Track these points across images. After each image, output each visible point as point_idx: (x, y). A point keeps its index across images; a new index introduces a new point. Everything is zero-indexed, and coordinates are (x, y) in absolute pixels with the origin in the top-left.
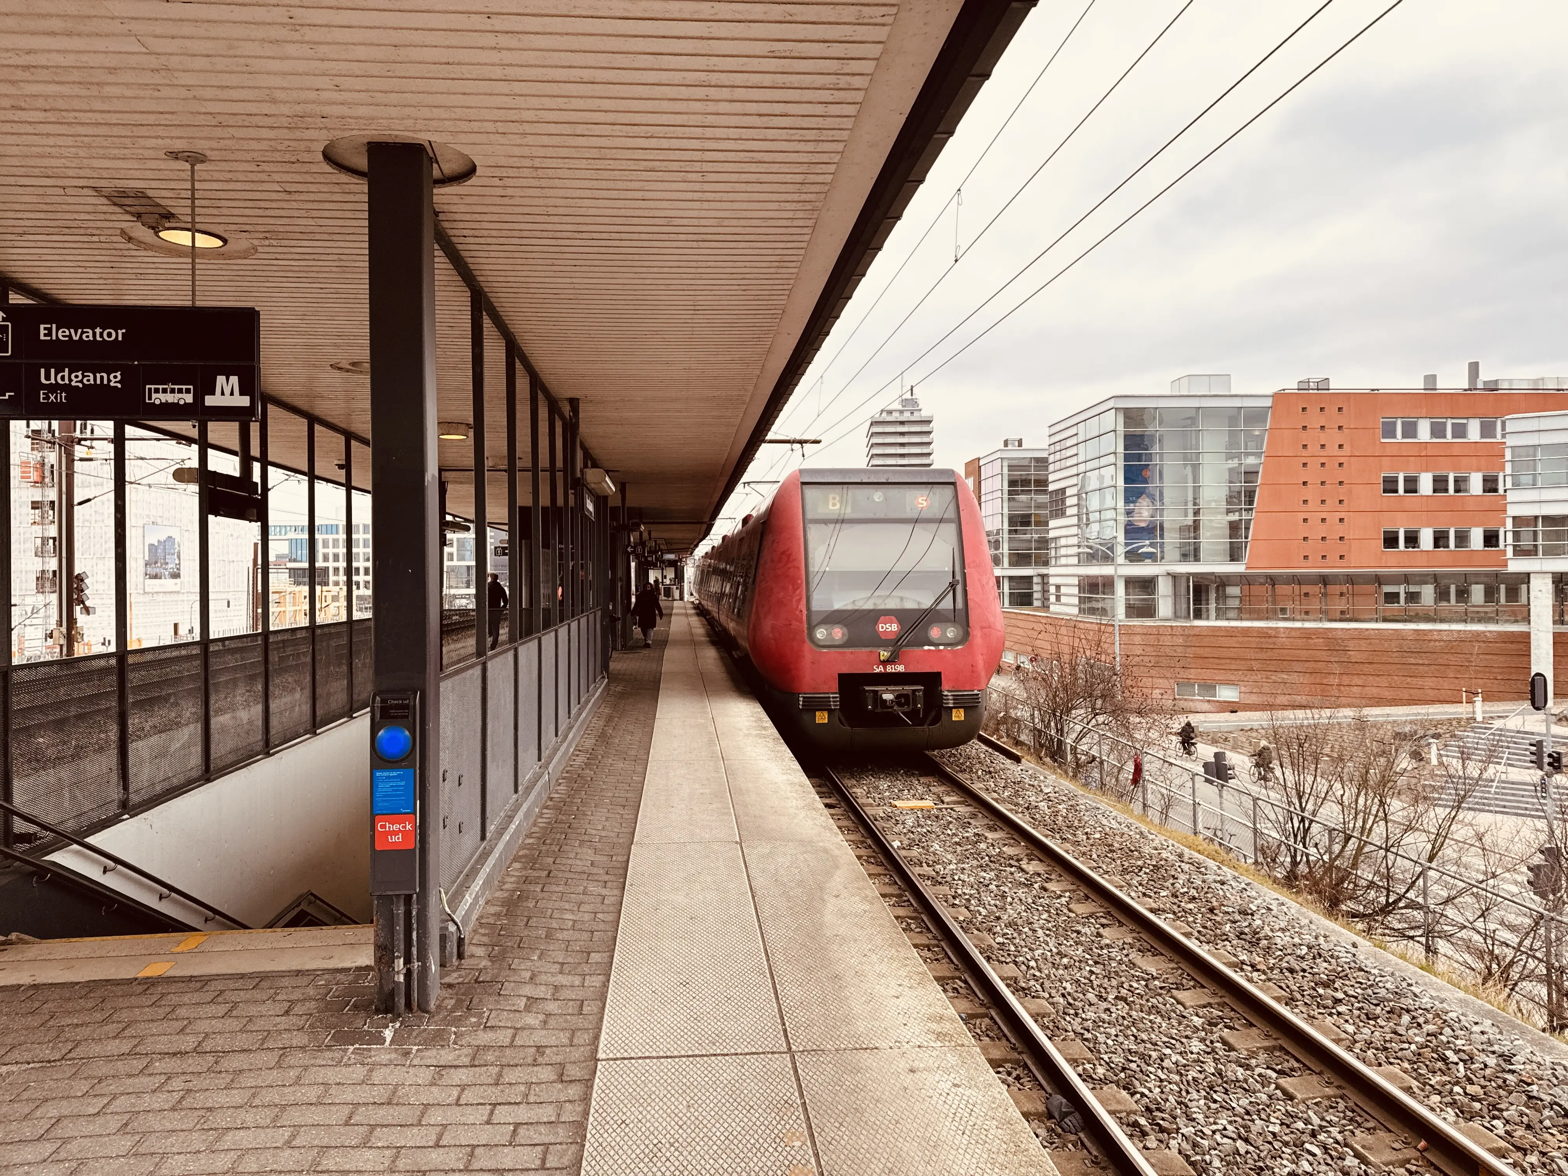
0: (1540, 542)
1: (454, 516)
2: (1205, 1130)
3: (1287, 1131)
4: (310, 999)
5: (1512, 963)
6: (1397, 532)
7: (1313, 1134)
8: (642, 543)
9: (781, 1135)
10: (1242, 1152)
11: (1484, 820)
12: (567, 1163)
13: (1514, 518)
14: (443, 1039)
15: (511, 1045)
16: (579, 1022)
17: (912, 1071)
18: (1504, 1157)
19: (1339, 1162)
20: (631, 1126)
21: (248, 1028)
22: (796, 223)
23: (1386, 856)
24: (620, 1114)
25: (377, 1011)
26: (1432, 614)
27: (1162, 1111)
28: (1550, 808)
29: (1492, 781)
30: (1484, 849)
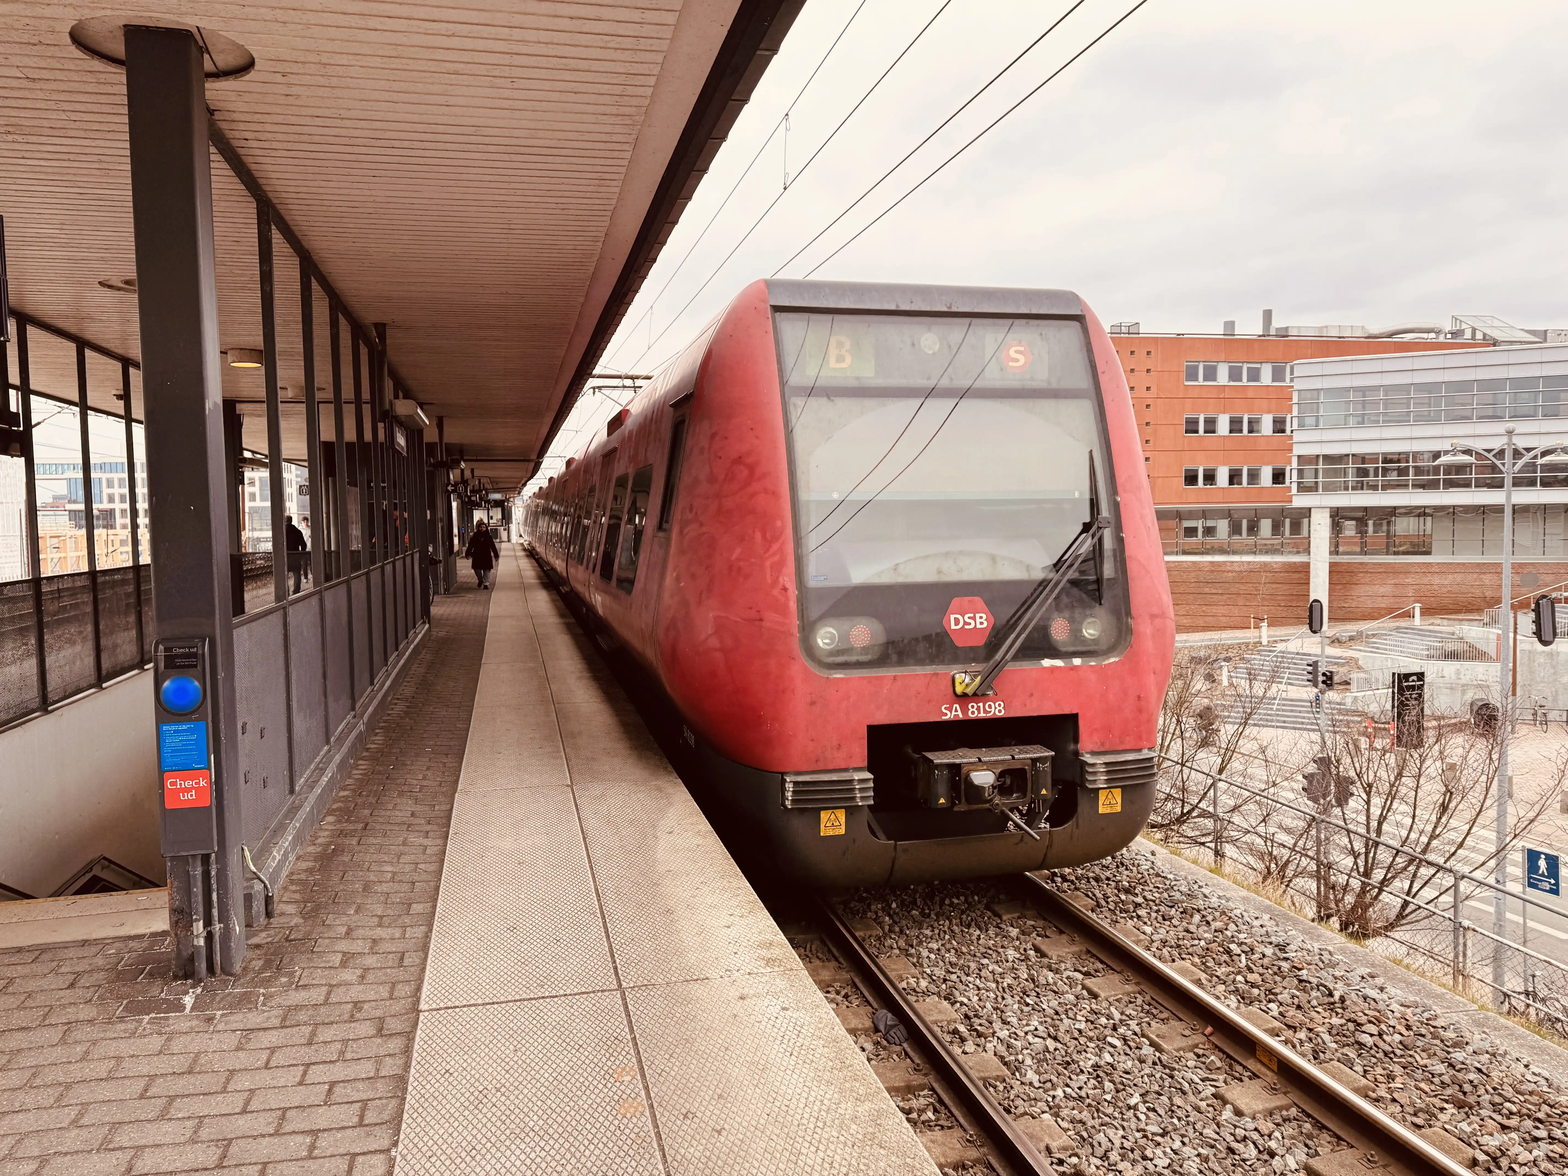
0: (1320, 479)
1: (253, 452)
2: (1018, 1032)
3: (1092, 1027)
4: (99, 969)
5: (1288, 862)
6: (1197, 471)
7: (1115, 1028)
8: (464, 482)
9: (611, 1071)
10: (1051, 1049)
11: (1266, 734)
12: (387, 1118)
13: (1299, 457)
14: (250, 1002)
15: (326, 1002)
16: (401, 975)
17: (742, 998)
18: (1278, 1036)
19: (1136, 1051)
20: (456, 1074)
21: (27, 1004)
22: (614, 138)
23: (1181, 771)
24: (444, 1064)
25: (176, 978)
26: (1225, 547)
27: (979, 1017)
28: (1324, 721)
29: (1275, 699)
30: (1266, 761)
